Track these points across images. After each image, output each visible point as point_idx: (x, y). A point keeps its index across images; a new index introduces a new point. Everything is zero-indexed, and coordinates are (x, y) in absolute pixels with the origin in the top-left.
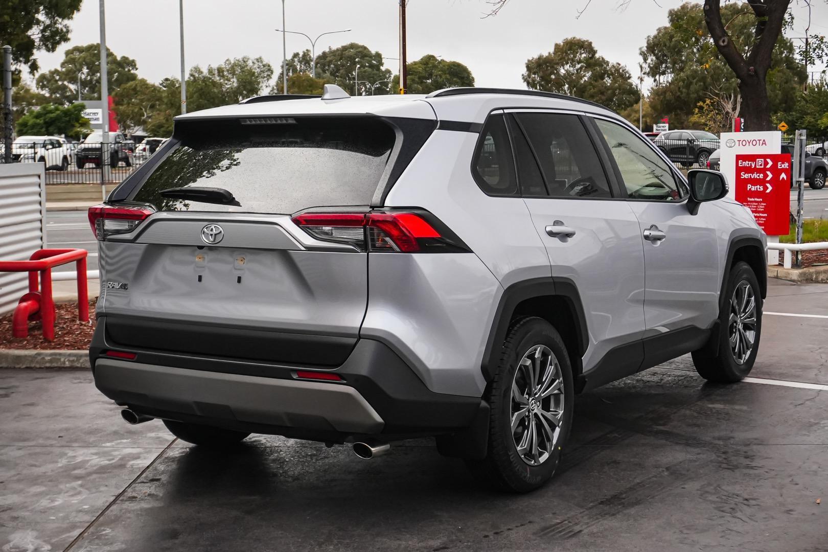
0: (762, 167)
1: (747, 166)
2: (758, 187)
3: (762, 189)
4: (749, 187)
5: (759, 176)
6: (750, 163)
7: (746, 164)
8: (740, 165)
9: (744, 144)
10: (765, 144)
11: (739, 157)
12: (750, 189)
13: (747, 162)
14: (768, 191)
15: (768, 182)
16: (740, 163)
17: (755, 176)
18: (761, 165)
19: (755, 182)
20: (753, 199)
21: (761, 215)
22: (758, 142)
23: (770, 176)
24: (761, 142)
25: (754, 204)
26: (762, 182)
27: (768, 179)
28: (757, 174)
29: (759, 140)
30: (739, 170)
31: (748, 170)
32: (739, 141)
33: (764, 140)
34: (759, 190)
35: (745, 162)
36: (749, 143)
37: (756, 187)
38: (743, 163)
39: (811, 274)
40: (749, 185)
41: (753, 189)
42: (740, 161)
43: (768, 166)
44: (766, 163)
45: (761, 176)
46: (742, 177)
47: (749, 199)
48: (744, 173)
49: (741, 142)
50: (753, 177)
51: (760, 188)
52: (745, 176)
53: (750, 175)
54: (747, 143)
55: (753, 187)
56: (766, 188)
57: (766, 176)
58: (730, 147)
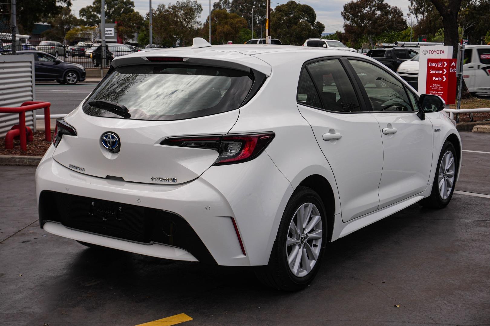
1: (434, 66)
2: (439, 78)
3: (441, 80)
4: (434, 78)
5: (440, 72)
6: (435, 64)
8: (429, 65)
10: (444, 53)
11: (430, 61)
12: (435, 79)
13: (433, 64)
14: (444, 81)
15: (444, 75)
16: (429, 64)
18: (441, 66)
19: (437, 75)
20: (435, 85)
21: (440, 92)
22: (440, 51)
23: (445, 72)
24: (442, 52)
25: (436, 87)
26: (441, 76)
27: (444, 73)
28: (439, 71)
29: (441, 51)
30: (429, 68)
31: (434, 68)
32: (430, 51)
33: (443, 51)
34: (439, 80)
35: (432, 64)
37: (438, 78)
38: (431, 64)
39: (464, 126)
40: (434, 77)
41: (436, 79)
42: (429, 63)
43: (445, 66)
44: (444, 64)
45: (441, 72)
46: (430, 73)
47: (433, 85)
48: (432, 70)
49: (431, 51)
50: (436, 73)
51: (440, 79)
52: (432, 72)
53: (435, 71)
54: (434, 53)
55: (436, 78)
56: (443, 79)
57: (443, 72)
58: (425, 54)
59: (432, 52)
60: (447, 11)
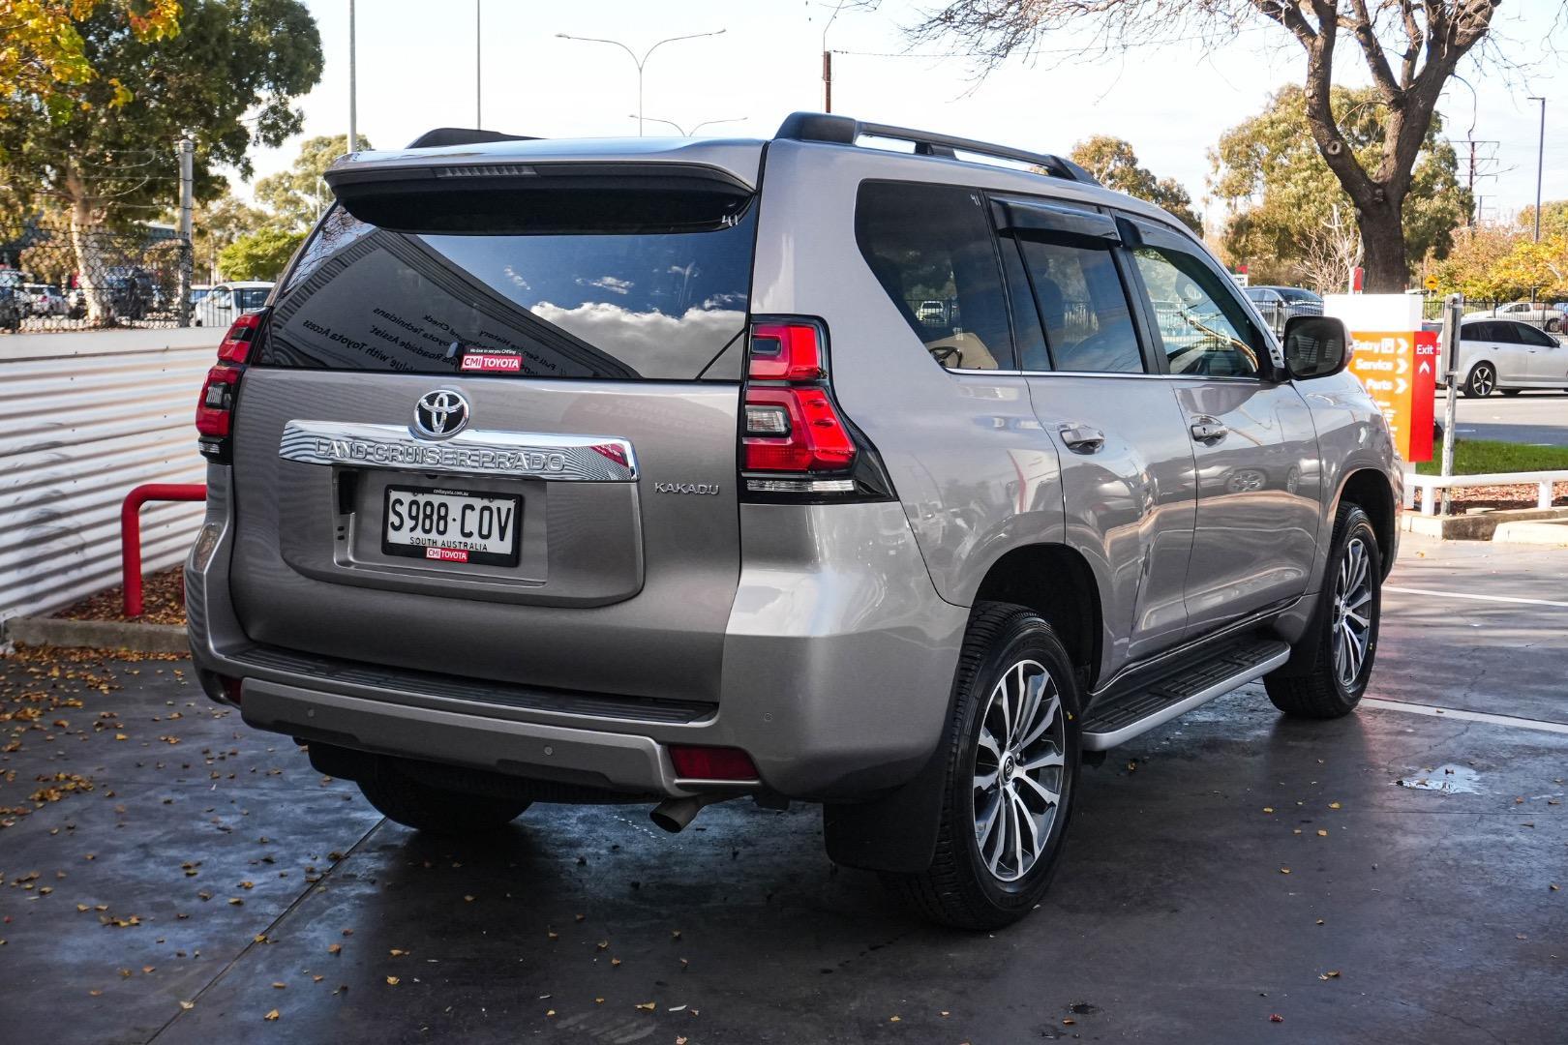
0: (1392, 351)
1: (1368, 348)
2: (1384, 383)
3: (1390, 388)
4: (1369, 383)
5: (1385, 366)
6: (1372, 344)
7: (1367, 345)
14: (1400, 391)
15: (1401, 376)
16: (1356, 345)
17: (1380, 365)
18: (1389, 349)
19: (1379, 375)
23: (1403, 366)
26: (1390, 376)
27: (1400, 371)
28: (1383, 363)
31: (1369, 355)
34: (1385, 388)
35: (1364, 343)
37: (1381, 384)
38: (1361, 344)
39: (1464, 524)
40: (1369, 380)
42: (1356, 341)
43: (1400, 351)
44: (1397, 346)
45: (1389, 366)
46: (1360, 367)
48: (1362, 360)
50: (1376, 367)
51: (1386, 386)
52: (1364, 365)
53: (1372, 363)
55: (1376, 383)
56: (1396, 386)
57: (1396, 366)
60: (1374, 195)
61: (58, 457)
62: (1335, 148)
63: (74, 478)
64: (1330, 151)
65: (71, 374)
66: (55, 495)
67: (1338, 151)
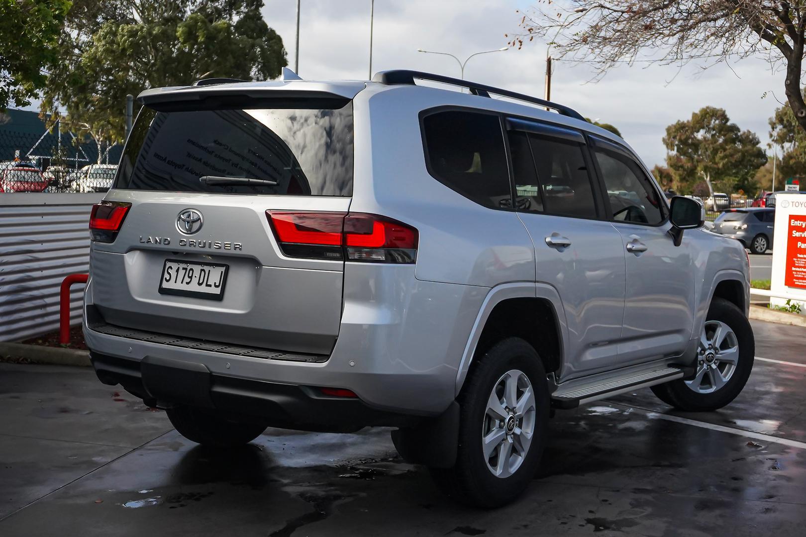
1: (799, 225)
4: (799, 244)
6: (801, 222)
7: (798, 223)
8: (792, 224)
9: (797, 205)
11: (791, 217)
12: (800, 247)
20: (802, 256)
25: (803, 260)
30: (791, 229)
31: (799, 229)
32: (792, 202)
36: (802, 205)
38: (795, 222)
41: (803, 246)
42: (792, 221)
46: (793, 235)
47: (799, 256)
48: (795, 231)
49: (794, 204)
50: (803, 236)
52: (796, 234)
53: (800, 233)
54: (800, 204)
55: (803, 244)
58: (785, 207)
59: (797, 204)
61: (30, 258)
62: (802, 113)
63: (41, 269)
64: (799, 115)
65: (42, 215)
66: (26, 278)
67: (804, 115)
